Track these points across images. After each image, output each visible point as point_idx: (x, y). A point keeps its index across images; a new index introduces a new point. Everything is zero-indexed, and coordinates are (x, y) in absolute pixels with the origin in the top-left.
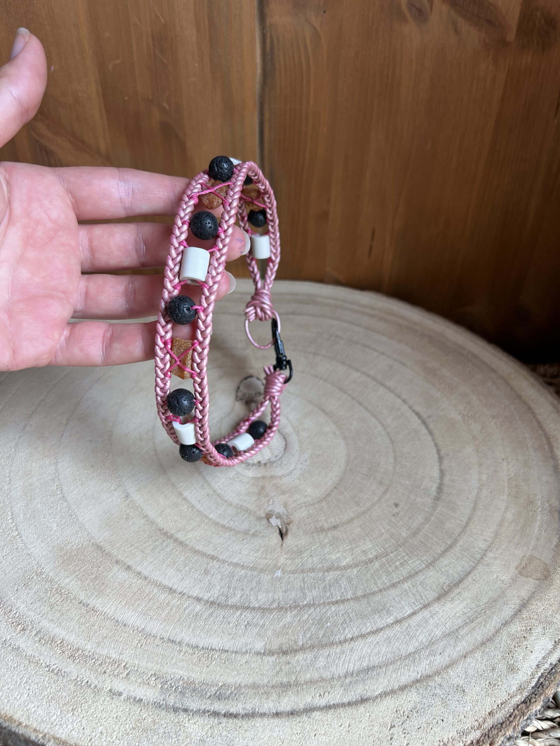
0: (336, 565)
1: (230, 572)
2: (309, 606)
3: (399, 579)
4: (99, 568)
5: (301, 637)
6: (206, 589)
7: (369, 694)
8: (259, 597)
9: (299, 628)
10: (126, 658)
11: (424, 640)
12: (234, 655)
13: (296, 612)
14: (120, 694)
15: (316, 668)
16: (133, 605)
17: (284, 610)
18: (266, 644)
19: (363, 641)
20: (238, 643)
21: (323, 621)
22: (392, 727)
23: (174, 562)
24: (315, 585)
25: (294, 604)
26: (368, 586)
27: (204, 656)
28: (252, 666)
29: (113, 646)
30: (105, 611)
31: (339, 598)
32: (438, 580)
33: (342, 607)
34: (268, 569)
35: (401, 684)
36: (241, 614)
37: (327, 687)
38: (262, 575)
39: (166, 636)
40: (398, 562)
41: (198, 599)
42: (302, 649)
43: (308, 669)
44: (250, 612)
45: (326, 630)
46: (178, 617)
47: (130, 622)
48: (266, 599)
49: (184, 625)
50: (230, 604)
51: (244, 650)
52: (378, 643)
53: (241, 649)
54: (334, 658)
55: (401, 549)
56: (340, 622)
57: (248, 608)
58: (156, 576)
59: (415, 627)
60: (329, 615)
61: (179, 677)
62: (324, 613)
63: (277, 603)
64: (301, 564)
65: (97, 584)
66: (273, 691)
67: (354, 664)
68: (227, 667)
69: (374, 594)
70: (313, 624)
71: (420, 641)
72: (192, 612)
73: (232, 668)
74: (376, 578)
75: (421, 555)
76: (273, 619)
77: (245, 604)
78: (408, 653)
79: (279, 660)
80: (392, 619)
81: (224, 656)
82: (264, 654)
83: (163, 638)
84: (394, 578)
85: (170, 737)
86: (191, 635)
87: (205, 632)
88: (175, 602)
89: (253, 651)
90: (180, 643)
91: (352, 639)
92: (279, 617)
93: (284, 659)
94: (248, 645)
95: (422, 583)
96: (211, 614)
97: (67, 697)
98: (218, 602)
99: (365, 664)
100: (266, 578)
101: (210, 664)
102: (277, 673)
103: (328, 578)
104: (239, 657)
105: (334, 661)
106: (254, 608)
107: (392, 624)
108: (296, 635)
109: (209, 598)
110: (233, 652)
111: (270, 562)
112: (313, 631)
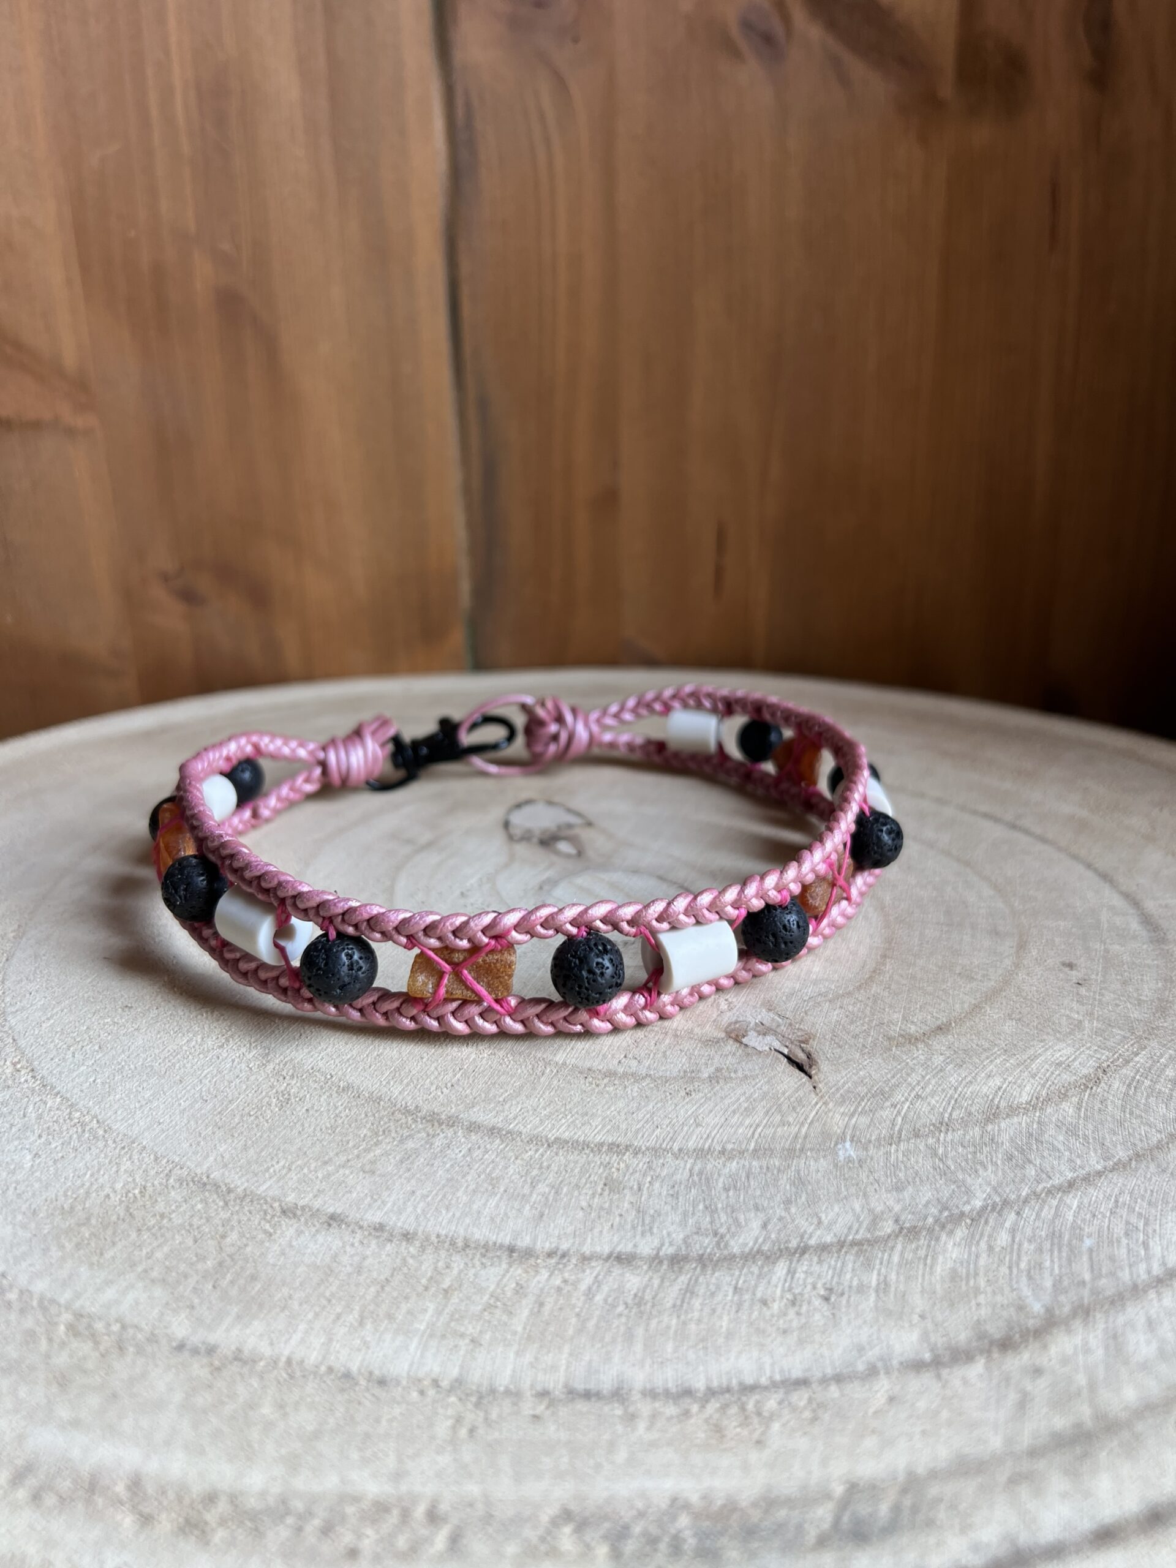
0: (1003, 1104)
1: (691, 1175)
2: (994, 1208)
4: (223, 1237)
5: (1027, 1292)
6: (634, 1228)
8: (822, 1216)
9: (1004, 1271)
10: (424, 1486)
12: (834, 1388)
13: (966, 1231)
15: (1139, 1364)
16: (390, 1317)
17: (925, 1232)
18: (926, 1333)
20: (830, 1351)
21: (1066, 1237)
23: (492, 1181)
24: (974, 1157)
25: (946, 1214)
26: (1131, 1134)
27: (728, 1413)
28: (920, 1405)
30: (287, 1353)
31: (1070, 1174)
33: (1092, 1192)
34: (808, 1146)
36: (791, 1272)
38: (800, 1163)
39: (555, 1382)
41: (623, 1259)
42: (1054, 1321)
44: (815, 1260)
45: (1091, 1259)
47: (400, 1368)
48: (850, 1218)
49: (607, 1339)
50: (736, 1250)
51: (861, 1367)
53: (848, 1365)
56: (1117, 1229)
57: (803, 1250)
58: (441, 1224)
60: (1070, 1220)
61: (668, 1502)
62: (1054, 1218)
63: (891, 1222)
64: (900, 1119)
65: (232, 1282)
66: (1041, 1464)
68: (831, 1430)
69: (1160, 1147)
70: (1040, 1250)
72: (617, 1298)
73: (850, 1427)
74: (1138, 1112)
76: (905, 1261)
77: (788, 1242)
79: (999, 1369)
81: (801, 1399)
82: (938, 1363)
83: (546, 1393)
86: (648, 1362)
87: (692, 1342)
88: (542, 1278)
89: (895, 1363)
90: (618, 1394)
92: (921, 1252)
93: (1016, 1363)
94: (867, 1348)
96: (688, 1290)
98: (694, 1254)
100: (817, 1167)
101: (763, 1434)
102: (1020, 1410)
103: (1005, 1136)
104: (856, 1391)
106: (824, 1247)
108: (1007, 1289)
109: (659, 1249)
110: (825, 1381)
111: (804, 1130)
112: (1053, 1270)
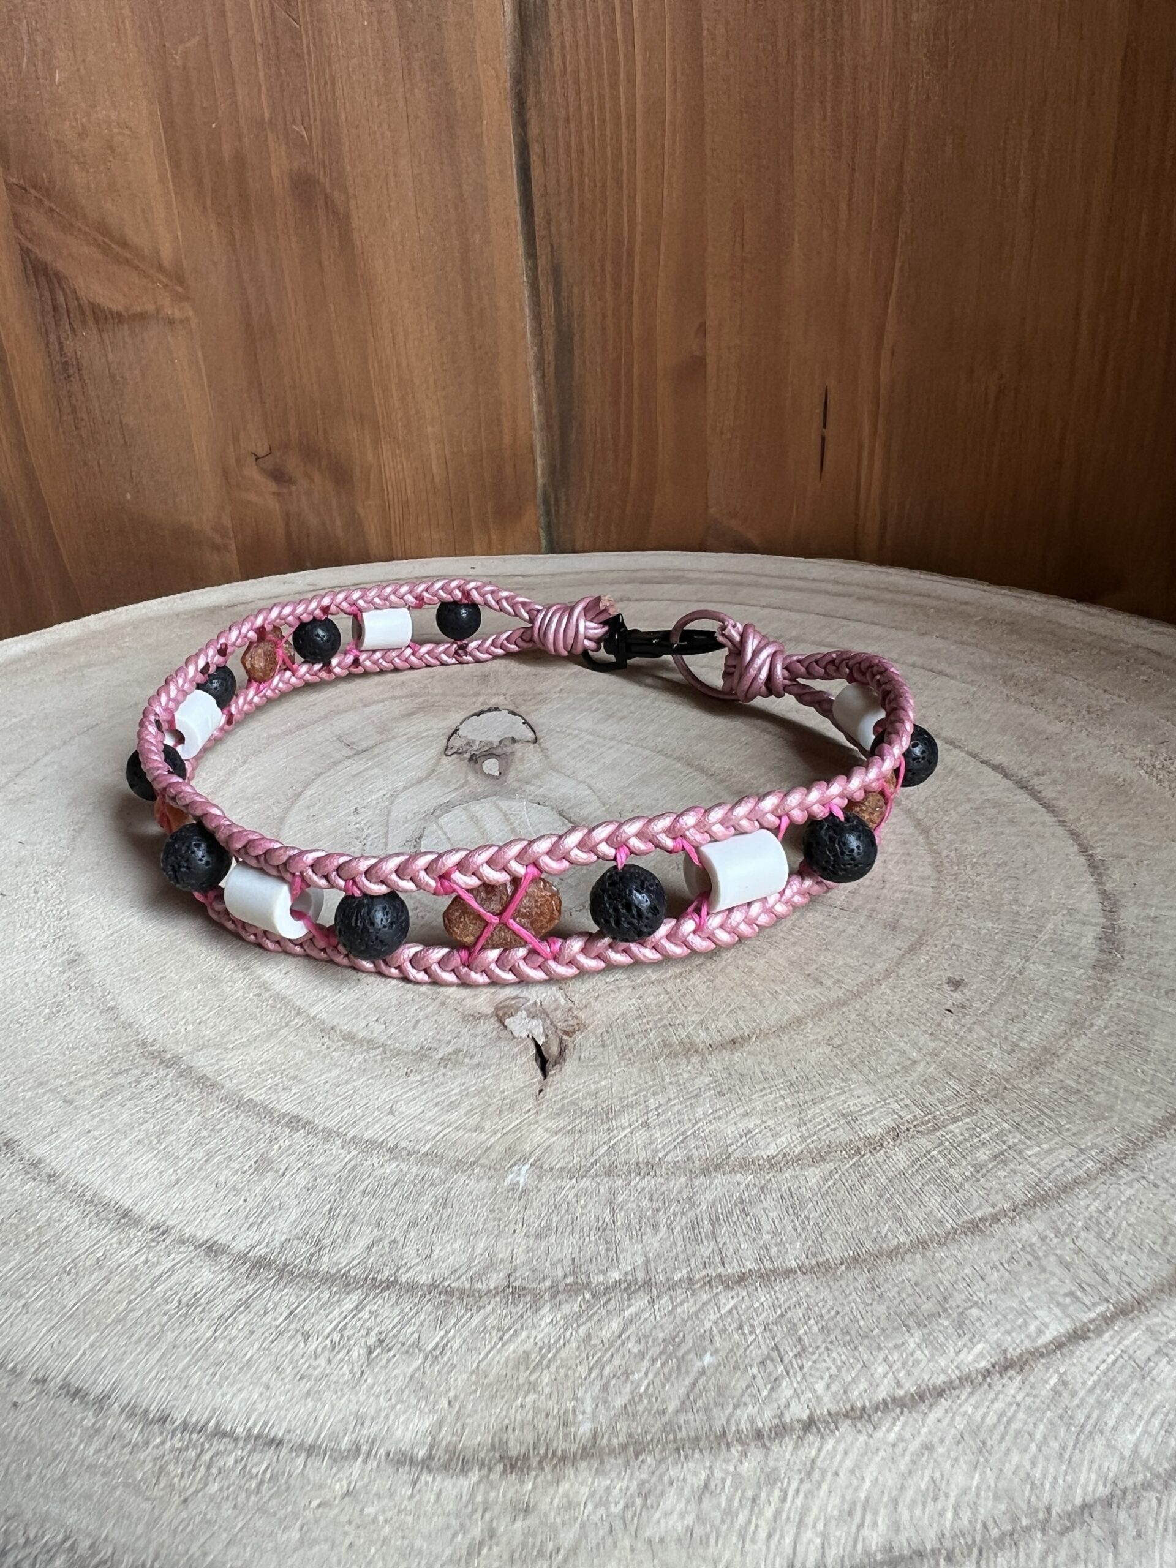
0: (738, 1154)
1: (343, 1169)
2: (630, 1287)
5: (588, 1406)
6: (247, 1217)
8: (437, 1249)
9: (583, 1370)
12: (300, 1461)
13: (576, 1307)
17: (529, 1298)
18: (440, 1424)
19: (862, 1437)
20: (328, 1415)
21: (685, 1348)
23: (162, 1134)
24: (653, 1216)
25: (570, 1280)
26: (866, 1229)
27: (182, 1456)
28: (370, 1511)
31: (750, 1265)
33: (763, 1297)
34: (484, 1160)
36: (358, 1308)
38: (460, 1179)
39: (59, 1371)
40: (983, 1150)
41: (212, 1250)
42: (591, 1452)
43: (609, 1539)
44: (393, 1300)
45: (694, 1384)
46: (121, 1308)
48: (464, 1258)
49: (135, 1337)
50: (324, 1268)
51: (345, 1444)
53: (334, 1437)
55: (990, 1111)
56: (756, 1354)
57: (389, 1285)
58: (87, 1172)
60: (708, 1325)
61: (59, 1538)
62: (690, 1318)
63: (502, 1275)
64: (605, 1147)
68: (261, 1510)
69: (893, 1253)
70: (642, 1355)
72: (176, 1293)
73: (282, 1514)
74: (899, 1201)
75: (1075, 1130)
76: (483, 1328)
77: (381, 1271)
79: (486, 1493)
80: (981, 1355)
81: (260, 1463)
82: (426, 1464)
83: (44, 1381)
84: (975, 1205)
86: (154, 1373)
87: (205, 1366)
88: (128, 1255)
89: (382, 1451)
90: (101, 1402)
91: (808, 1425)
92: (507, 1322)
93: (507, 1489)
94: (367, 1423)
96: (246, 1304)
98: (280, 1262)
100: (473, 1188)
101: (197, 1492)
103: (709, 1196)
104: (320, 1470)
105: (729, 1512)
106: (412, 1288)
107: (987, 1374)
108: (568, 1395)
109: (253, 1247)
110: (299, 1448)
111: (493, 1140)
112: (639, 1385)
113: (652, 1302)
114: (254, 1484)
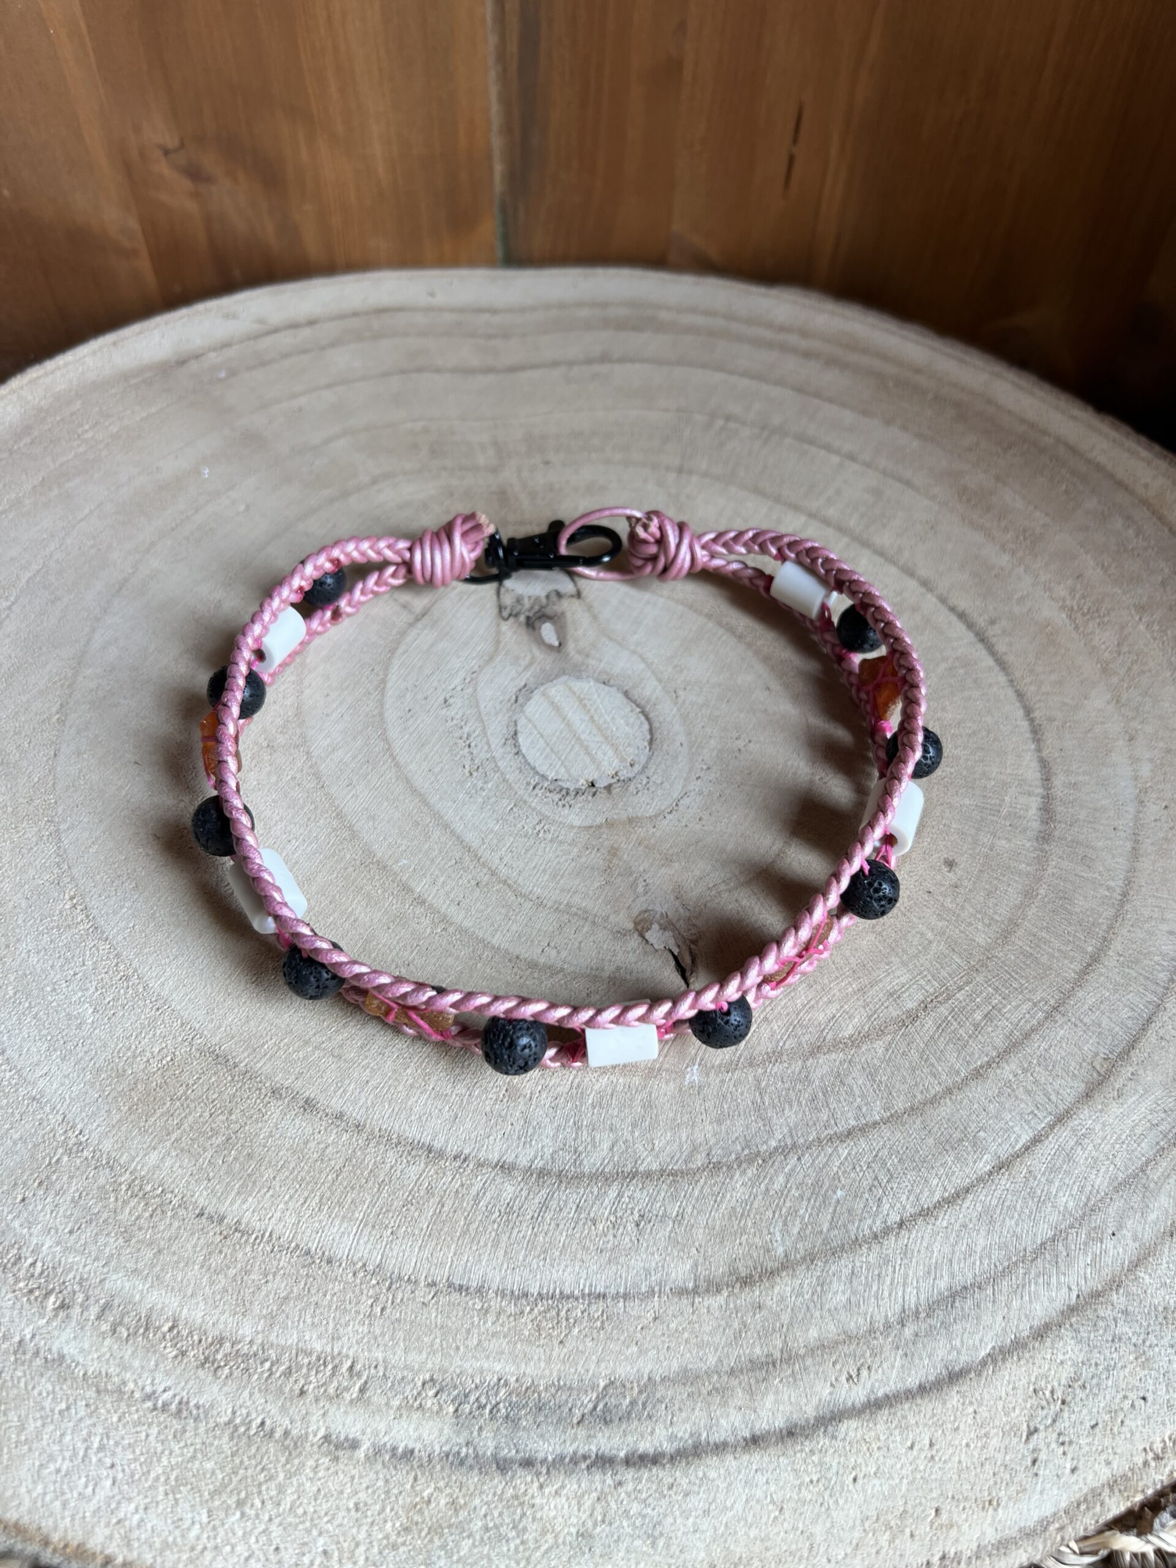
0: (829, 1037)
1: (571, 1087)
2: (784, 1150)
3: (987, 1055)
4: (230, 1114)
5: (778, 1237)
6: (519, 1138)
7: (964, 1359)
8: (656, 1142)
9: (769, 1214)
10: (349, 1348)
11: (1071, 1204)
12: (621, 1304)
13: (755, 1171)
14: (354, 1445)
15: (829, 1310)
16: (340, 1204)
17: (725, 1169)
18: (696, 1265)
19: (930, 1227)
20: (627, 1272)
21: (825, 1188)
22: (1032, 1432)
24: (787, 1095)
25: (746, 1152)
26: (916, 1085)
27: (548, 1316)
28: (673, 1326)
29: (309, 1321)
30: (269, 1230)
31: (853, 1123)
32: (1080, 1049)
33: (863, 1143)
34: (666, 1066)
35: (1036, 1323)
36: (620, 1195)
37: (863, 1356)
38: (654, 1083)
39: (441, 1275)
40: (978, 1011)
41: (505, 1168)
42: (787, 1265)
43: (808, 1315)
44: (640, 1185)
45: (835, 1211)
47: (341, 1252)
48: (675, 1146)
49: (482, 1243)
50: (587, 1170)
51: (644, 1289)
52: (965, 1226)
53: (636, 1285)
54: (866, 1278)
55: (980, 978)
56: (865, 1184)
57: (633, 1175)
58: (381, 1118)
59: (1044, 1174)
60: (835, 1169)
61: (495, 1379)
62: (824, 1167)
63: (704, 1155)
65: (235, 1159)
66: (735, 1382)
67: (918, 1288)
68: (609, 1338)
69: (934, 1101)
70: (801, 1197)
71: (1062, 1209)
72: (495, 1205)
73: (622, 1338)
74: (933, 1060)
75: (1030, 987)
76: (702, 1197)
77: (625, 1165)
78: (1039, 1242)
79: (735, 1302)
80: (987, 1162)
81: (597, 1310)
82: (695, 1291)
83: (434, 1284)
84: (977, 1056)
85: (500, 1538)
86: (505, 1266)
87: (537, 1254)
88: (447, 1182)
89: (667, 1288)
90: (480, 1290)
91: (901, 1225)
92: (716, 1189)
93: (747, 1297)
94: (653, 1273)
95: (1043, 1060)
97: (218, 1472)
98: (556, 1170)
99: (943, 1284)
100: (666, 1090)
101: (566, 1335)
102: (737, 1336)
103: (819, 1073)
104: (635, 1308)
105: (869, 1286)
106: (648, 1175)
107: (990, 1173)
108: (765, 1232)
109: (533, 1162)
110: (616, 1297)
112: (804, 1218)
113: (799, 1159)
114: (599, 1324)
